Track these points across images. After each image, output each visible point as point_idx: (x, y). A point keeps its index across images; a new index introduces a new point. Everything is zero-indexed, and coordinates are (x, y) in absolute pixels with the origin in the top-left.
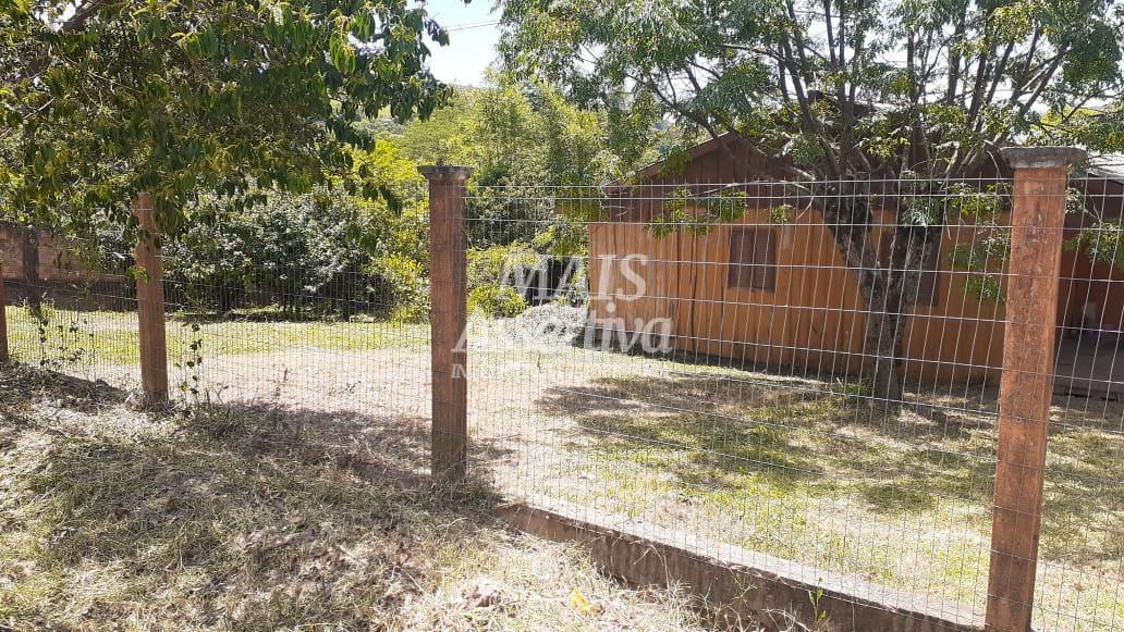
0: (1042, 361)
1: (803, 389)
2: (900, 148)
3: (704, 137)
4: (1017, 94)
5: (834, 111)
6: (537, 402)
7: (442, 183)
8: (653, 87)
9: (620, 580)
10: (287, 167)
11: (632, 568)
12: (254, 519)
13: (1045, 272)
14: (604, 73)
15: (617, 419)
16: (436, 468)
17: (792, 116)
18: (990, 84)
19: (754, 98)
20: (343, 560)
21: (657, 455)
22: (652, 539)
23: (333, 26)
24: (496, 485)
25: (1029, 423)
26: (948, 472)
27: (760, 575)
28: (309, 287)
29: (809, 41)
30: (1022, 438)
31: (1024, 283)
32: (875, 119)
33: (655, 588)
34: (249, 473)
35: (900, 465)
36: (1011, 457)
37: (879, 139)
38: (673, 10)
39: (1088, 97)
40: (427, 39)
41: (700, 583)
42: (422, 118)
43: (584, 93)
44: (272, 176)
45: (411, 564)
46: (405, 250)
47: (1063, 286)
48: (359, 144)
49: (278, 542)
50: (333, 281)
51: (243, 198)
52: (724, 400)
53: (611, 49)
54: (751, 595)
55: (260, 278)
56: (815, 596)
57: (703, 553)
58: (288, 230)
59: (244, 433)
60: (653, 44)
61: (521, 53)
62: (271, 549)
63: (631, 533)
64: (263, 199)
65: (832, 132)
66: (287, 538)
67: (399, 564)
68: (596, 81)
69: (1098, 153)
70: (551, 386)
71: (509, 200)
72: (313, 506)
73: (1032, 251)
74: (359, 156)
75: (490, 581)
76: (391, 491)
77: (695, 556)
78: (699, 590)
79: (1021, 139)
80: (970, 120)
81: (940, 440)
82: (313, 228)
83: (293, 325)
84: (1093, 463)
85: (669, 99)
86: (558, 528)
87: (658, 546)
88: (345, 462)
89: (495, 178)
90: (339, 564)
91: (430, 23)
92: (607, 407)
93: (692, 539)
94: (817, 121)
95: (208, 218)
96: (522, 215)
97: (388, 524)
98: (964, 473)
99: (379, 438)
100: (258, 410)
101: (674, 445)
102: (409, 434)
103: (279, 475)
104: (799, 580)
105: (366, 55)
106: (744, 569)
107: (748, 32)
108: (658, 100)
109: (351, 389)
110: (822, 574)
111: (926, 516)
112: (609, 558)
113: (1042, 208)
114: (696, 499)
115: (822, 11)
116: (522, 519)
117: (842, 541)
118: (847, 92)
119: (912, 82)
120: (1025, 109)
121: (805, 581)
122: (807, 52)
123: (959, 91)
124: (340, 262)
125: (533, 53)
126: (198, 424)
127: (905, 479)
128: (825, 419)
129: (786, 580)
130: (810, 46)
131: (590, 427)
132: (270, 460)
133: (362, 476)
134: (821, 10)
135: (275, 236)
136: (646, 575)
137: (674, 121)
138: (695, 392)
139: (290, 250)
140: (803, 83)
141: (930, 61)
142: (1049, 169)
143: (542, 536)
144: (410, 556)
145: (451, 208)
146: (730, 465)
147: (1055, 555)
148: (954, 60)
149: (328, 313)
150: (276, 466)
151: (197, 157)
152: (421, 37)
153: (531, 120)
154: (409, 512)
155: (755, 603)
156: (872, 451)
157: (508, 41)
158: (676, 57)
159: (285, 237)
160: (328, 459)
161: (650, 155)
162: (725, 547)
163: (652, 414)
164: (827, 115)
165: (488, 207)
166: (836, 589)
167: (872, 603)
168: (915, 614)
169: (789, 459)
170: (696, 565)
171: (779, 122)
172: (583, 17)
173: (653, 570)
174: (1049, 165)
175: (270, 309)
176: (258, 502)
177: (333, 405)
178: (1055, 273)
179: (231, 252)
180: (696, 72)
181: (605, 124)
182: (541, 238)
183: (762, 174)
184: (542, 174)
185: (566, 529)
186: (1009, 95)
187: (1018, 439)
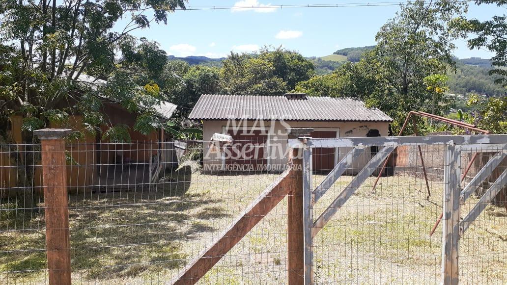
13: (59, 184)
30: (58, 257)
31: (51, 190)
73: (52, 176)
113: (54, 157)
174: (55, 138)
187: (56, 258)
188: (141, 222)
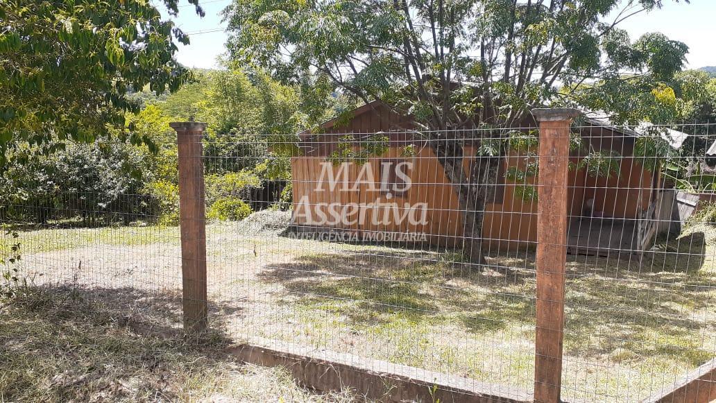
0: (560, 237)
1: (426, 258)
2: (478, 109)
3: (361, 103)
4: (545, 75)
5: (438, 87)
6: (258, 275)
7: (186, 133)
8: (327, 71)
9: (311, 389)
10: (78, 125)
11: (319, 381)
12: (57, 366)
13: (559, 183)
14: (296, 62)
15: (311, 283)
16: (186, 322)
17: (413, 89)
18: (529, 70)
19: (390, 79)
20: (121, 390)
21: (337, 305)
22: (331, 361)
23: (107, 34)
24: (228, 333)
25: (553, 274)
26: (512, 305)
27: (399, 379)
28: (100, 204)
29: (422, 43)
30: (550, 284)
31: (548, 191)
32: (461, 91)
33: (333, 392)
34: (55, 334)
35: (484, 302)
36: (544, 296)
37: (465, 104)
38: (337, 24)
39: (585, 77)
40: (175, 41)
41: (362, 387)
42: (172, 91)
43: (284, 74)
44: (67, 131)
45: (168, 389)
46: (167, 178)
47: (570, 191)
48: (129, 109)
49: (74, 381)
50: (117, 200)
51: (49, 147)
52: (379, 267)
53: (299, 48)
54: (394, 392)
55: (66, 199)
56: (432, 389)
57: (363, 367)
58: (86, 167)
59: (52, 306)
60: (325, 45)
61: (241, 49)
62: (69, 386)
63: (318, 358)
64: (63, 147)
65: (438, 100)
66: (81, 378)
67: (160, 390)
68: (292, 68)
69: (590, 111)
70: (268, 264)
71: (238, 143)
72: (100, 353)
73: (551, 171)
74: (129, 117)
75: (222, 397)
76: (156, 341)
77: (358, 369)
78: (362, 391)
79: (547, 103)
80: (517, 92)
81: (507, 286)
82: (104, 164)
83: (90, 230)
84: (595, 295)
85: (338, 80)
86: (270, 358)
87: (335, 365)
88: (123, 323)
89: (227, 129)
90: (118, 393)
91: (177, 31)
92: (306, 275)
93: (356, 359)
94: (428, 94)
95: (23, 160)
96: (247, 153)
97: (153, 363)
98: (521, 305)
99: (149, 305)
100: (64, 289)
101: (348, 297)
102: (171, 300)
103: (77, 334)
104: (423, 380)
105: (132, 52)
106: (389, 375)
107: (384, 38)
108: (331, 80)
109: (130, 272)
110: (437, 375)
111: (500, 333)
112: (303, 375)
113: (556, 144)
114: (361, 332)
115: (430, 26)
116: (245, 354)
117: (451, 352)
118: (446, 75)
119: (483, 69)
120: (548, 86)
121: (426, 381)
122: (422, 51)
123: (511, 73)
124: (123, 186)
125: (249, 49)
126: (19, 302)
127: (488, 310)
128: (439, 275)
129: (415, 381)
130: (423, 46)
131: (293, 289)
132: (70, 324)
133: (136, 332)
134: (428, 25)
135: (77, 170)
136: (328, 384)
137: (342, 92)
138: (361, 262)
139: (87, 179)
140: (419, 70)
141: (494, 56)
142: (560, 122)
143: (259, 364)
144: (168, 384)
145: (192, 151)
146: (382, 309)
147: (575, 353)
148: (508, 55)
149: (114, 221)
150: (75, 328)
151: (13, 119)
152: (171, 39)
153: (251, 91)
154: (169, 354)
155: (396, 397)
156: (467, 294)
157: (233, 41)
158: (340, 52)
159: (83, 171)
160: (112, 321)
161: (329, 114)
162: (376, 362)
163: (333, 278)
164: (434, 89)
165: (224, 148)
166: (445, 384)
167: (467, 392)
168: (493, 397)
169: (418, 301)
170: (359, 375)
171: (406, 94)
172: (281, 27)
173: (332, 381)
174: (559, 119)
175: (74, 220)
176: (60, 353)
177: (118, 284)
178: (565, 183)
179: (44, 182)
180: (355, 63)
181: (299, 94)
182: (260, 167)
183: (397, 126)
184: (260, 125)
185: (275, 358)
186: (540, 76)
187: (548, 285)
188: (631, 297)
